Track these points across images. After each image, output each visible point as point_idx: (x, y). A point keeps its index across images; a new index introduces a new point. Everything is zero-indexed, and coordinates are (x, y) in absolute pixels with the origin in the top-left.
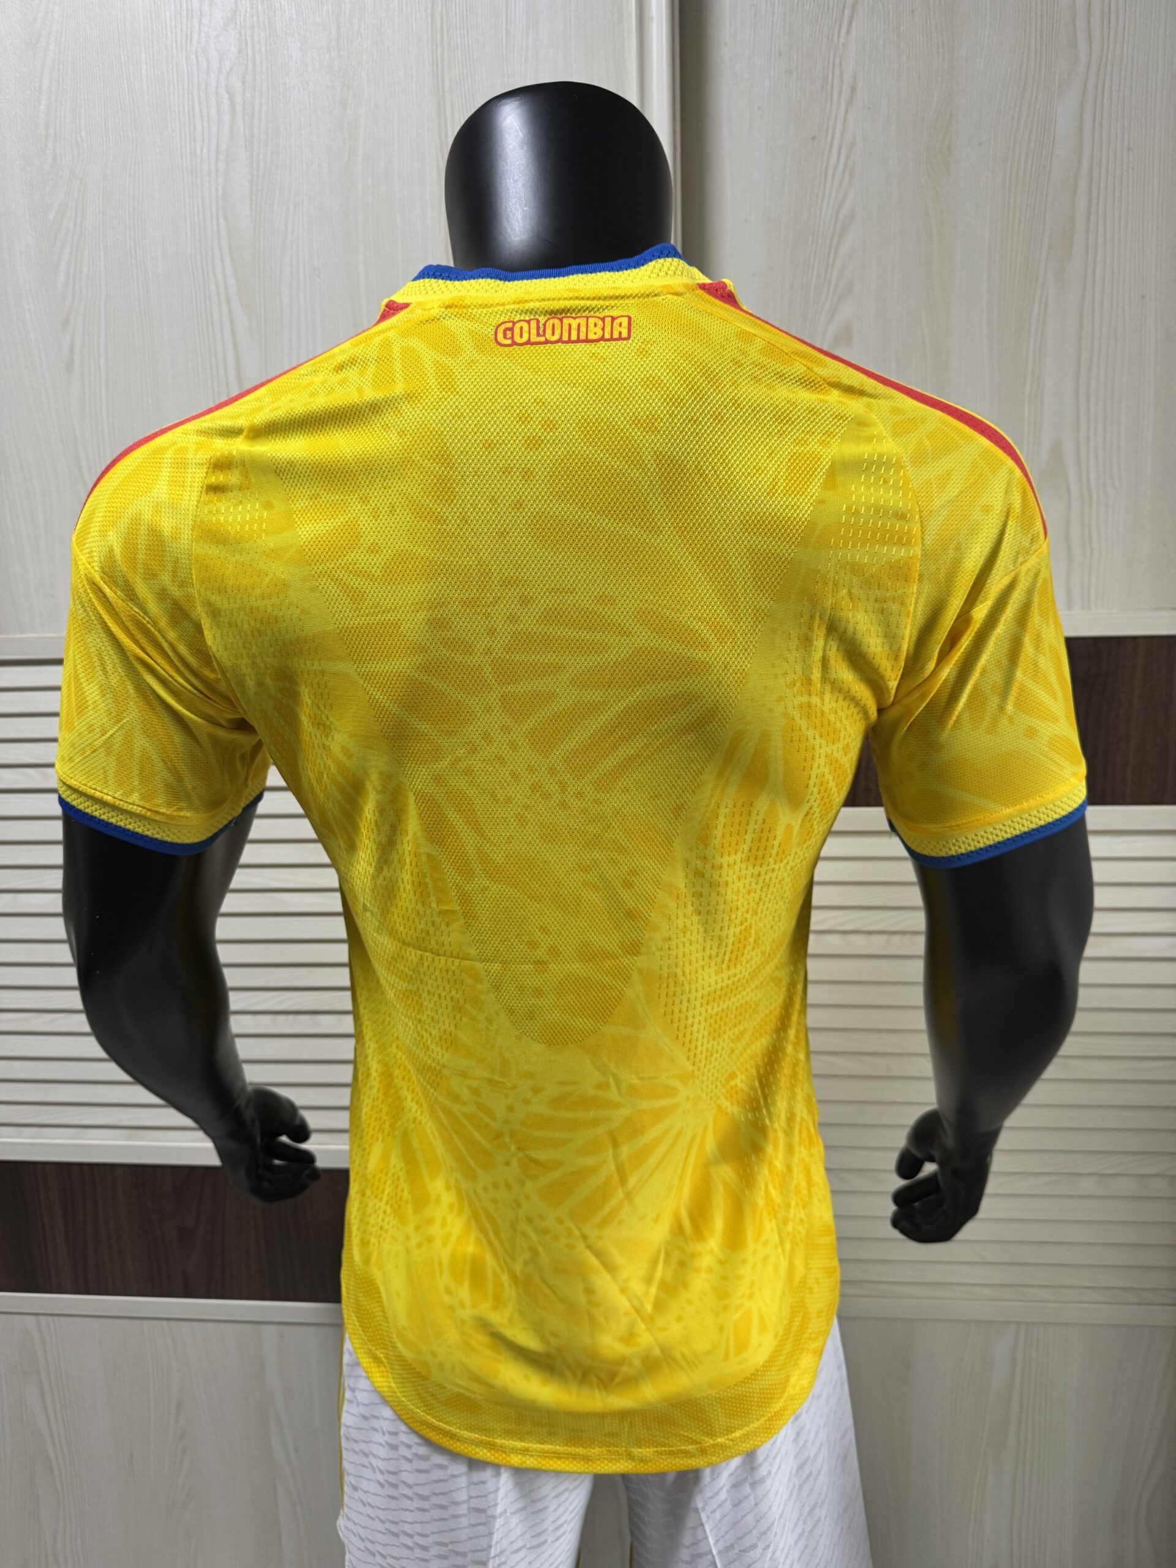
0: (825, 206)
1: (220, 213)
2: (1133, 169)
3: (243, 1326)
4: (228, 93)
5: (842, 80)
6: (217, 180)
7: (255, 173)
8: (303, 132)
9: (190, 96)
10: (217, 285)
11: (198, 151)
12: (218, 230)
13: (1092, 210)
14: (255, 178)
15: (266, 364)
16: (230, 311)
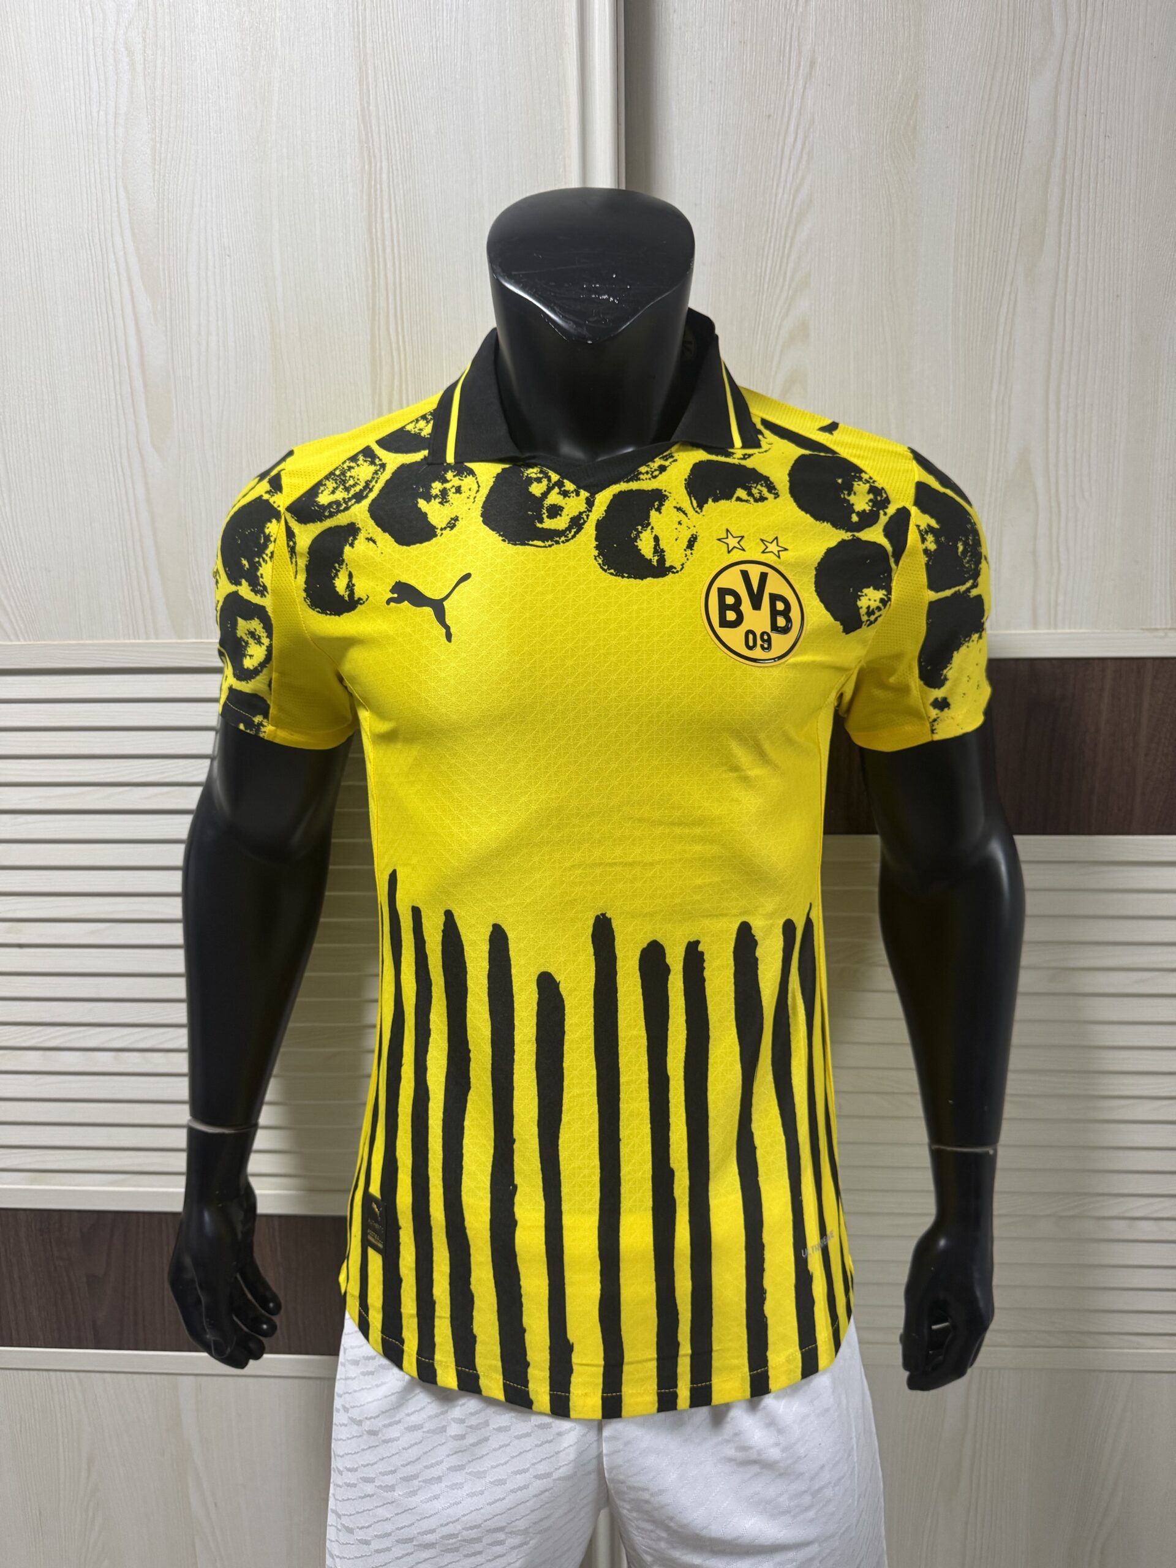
0: (780, 190)
1: (120, 183)
2: (1110, 157)
3: (158, 1377)
4: (127, 49)
5: (800, 52)
6: (115, 147)
7: (158, 139)
8: (210, 95)
9: (85, 52)
10: (117, 262)
11: (95, 114)
12: (118, 202)
13: (1066, 202)
14: (158, 145)
15: (172, 352)
16: (132, 292)
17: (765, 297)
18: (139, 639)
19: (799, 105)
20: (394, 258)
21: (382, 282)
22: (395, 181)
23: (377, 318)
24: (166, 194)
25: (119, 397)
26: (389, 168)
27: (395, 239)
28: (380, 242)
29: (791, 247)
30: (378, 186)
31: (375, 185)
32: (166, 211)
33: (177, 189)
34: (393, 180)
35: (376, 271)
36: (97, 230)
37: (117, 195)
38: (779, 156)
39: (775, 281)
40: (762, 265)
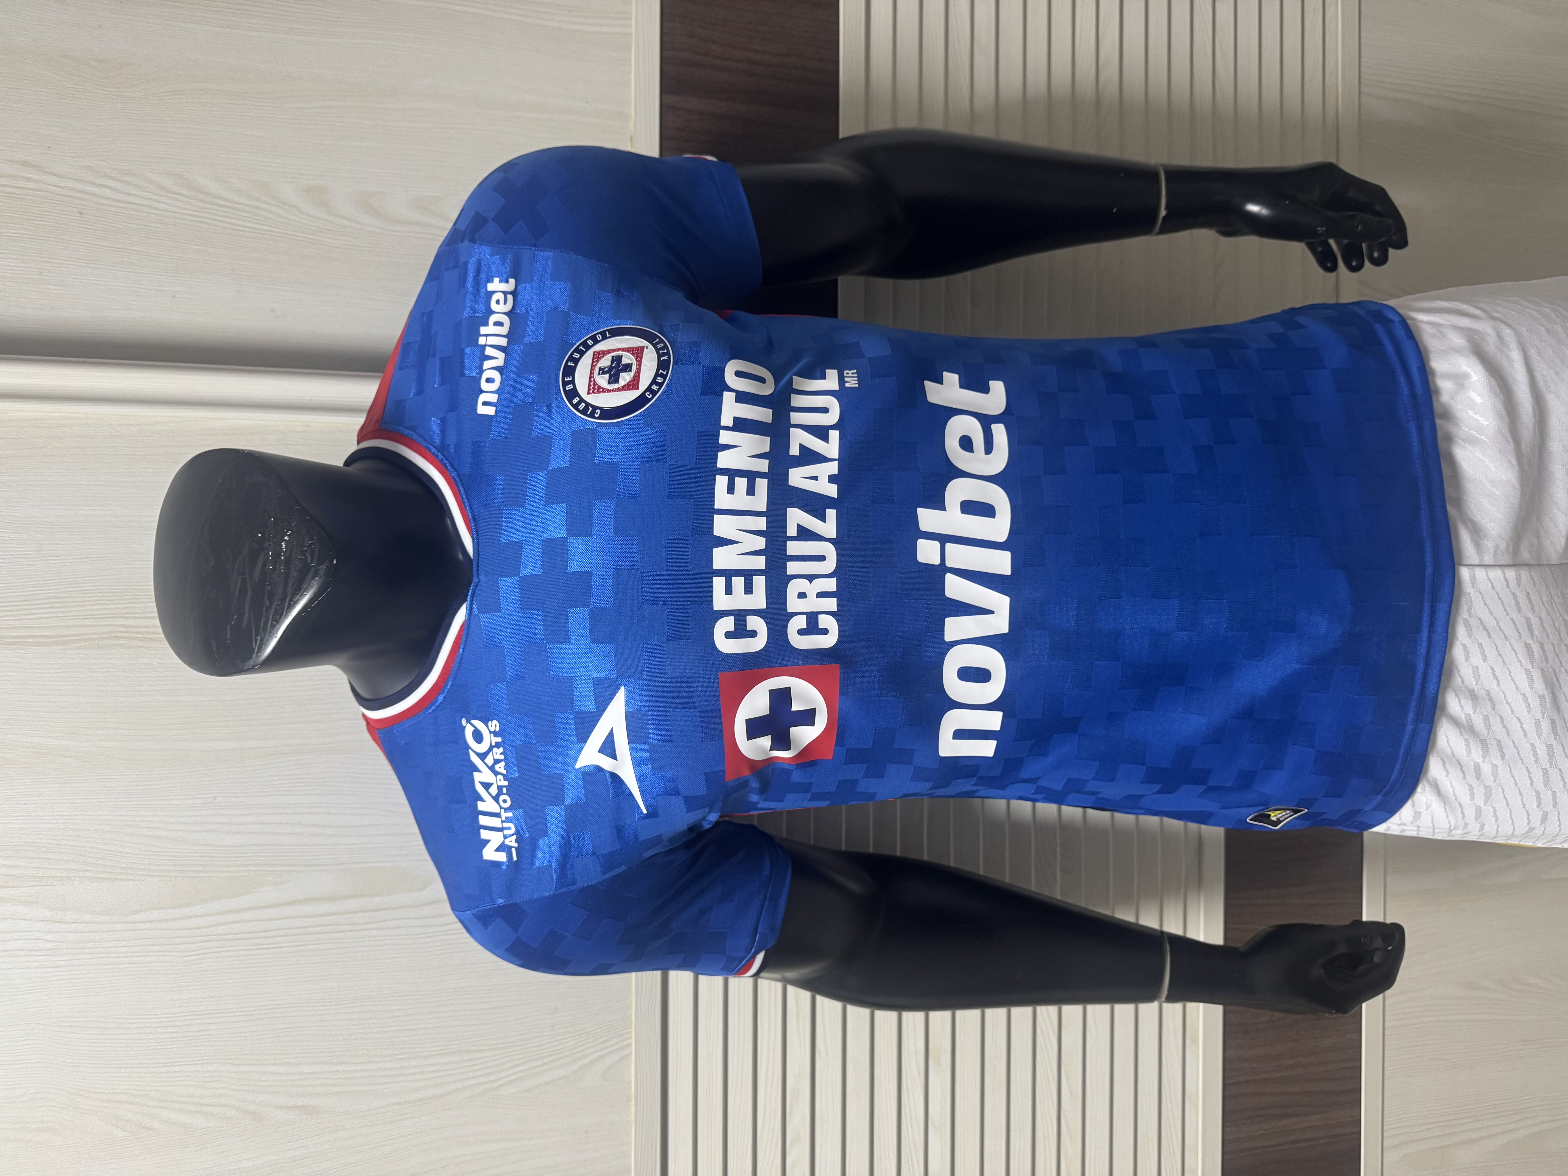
0: (162, 206)
1: (130, 918)
5: (13, 177)
6: (88, 923)
7: (81, 874)
8: (34, 814)
10: (217, 925)
11: (50, 945)
12: (150, 922)
14: (88, 874)
15: (319, 865)
16: (252, 909)
17: (276, 230)
19: (69, 180)
24: (143, 867)
25: (369, 926)
29: (225, 199)
32: (163, 868)
33: (137, 854)
36: (182, 947)
37: (142, 922)
38: (125, 205)
39: (261, 218)
40: (242, 231)
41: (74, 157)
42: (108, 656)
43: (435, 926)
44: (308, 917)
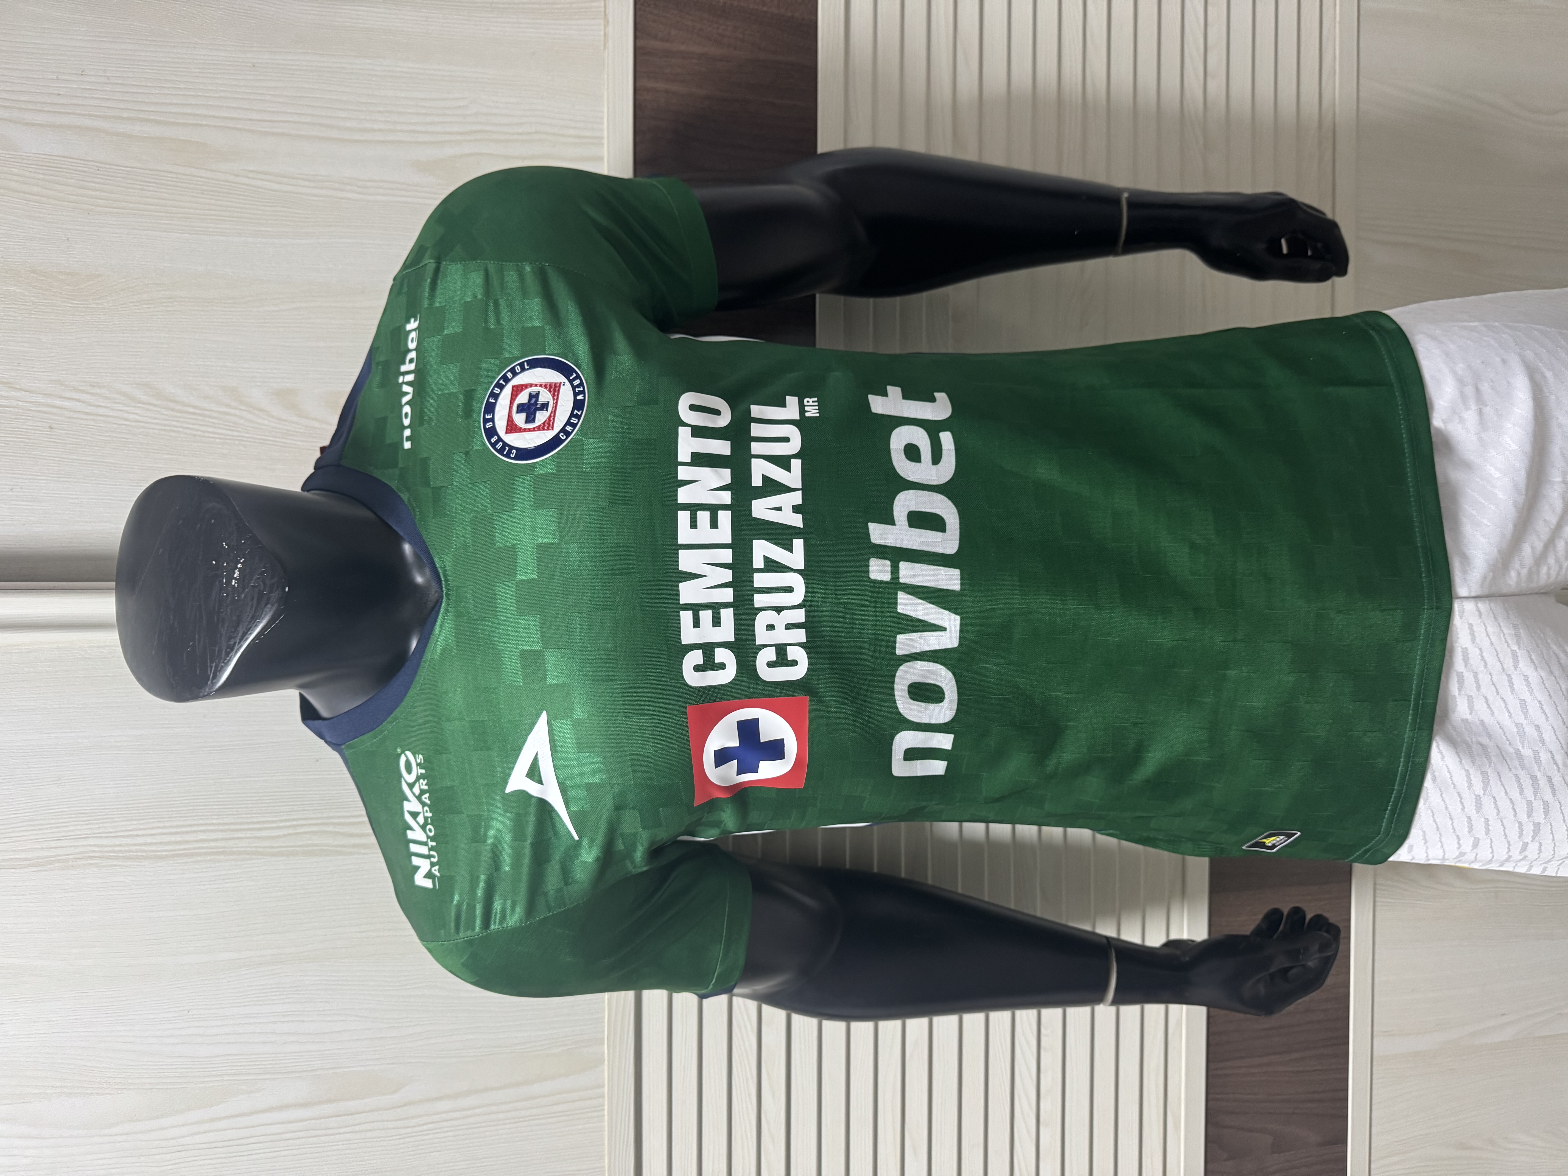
1: (106, 1131)
2: (106, 71)
6: (65, 1137)
11: (27, 1161)
12: (127, 1134)
13: (152, 117)
15: (294, 1072)
16: (226, 1117)
17: (247, 435)
18: (604, 1105)
19: (39, 395)
20: (196, 832)
21: (223, 844)
22: (111, 830)
23: (260, 850)
24: (119, 1081)
25: (342, 1130)
26: (96, 837)
27: (174, 830)
28: (177, 847)
29: (194, 407)
30: (116, 849)
31: (114, 852)
32: (139, 1081)
33: (113, 1069)
34: (110, 833)
35: (210, 850)
38: (94, 417)
39: (231, 424)
40: (212, 437)
41: (44, 372)
42: (83, 876)
43: (408, 1127)
44: (283, 1123)
